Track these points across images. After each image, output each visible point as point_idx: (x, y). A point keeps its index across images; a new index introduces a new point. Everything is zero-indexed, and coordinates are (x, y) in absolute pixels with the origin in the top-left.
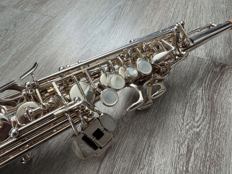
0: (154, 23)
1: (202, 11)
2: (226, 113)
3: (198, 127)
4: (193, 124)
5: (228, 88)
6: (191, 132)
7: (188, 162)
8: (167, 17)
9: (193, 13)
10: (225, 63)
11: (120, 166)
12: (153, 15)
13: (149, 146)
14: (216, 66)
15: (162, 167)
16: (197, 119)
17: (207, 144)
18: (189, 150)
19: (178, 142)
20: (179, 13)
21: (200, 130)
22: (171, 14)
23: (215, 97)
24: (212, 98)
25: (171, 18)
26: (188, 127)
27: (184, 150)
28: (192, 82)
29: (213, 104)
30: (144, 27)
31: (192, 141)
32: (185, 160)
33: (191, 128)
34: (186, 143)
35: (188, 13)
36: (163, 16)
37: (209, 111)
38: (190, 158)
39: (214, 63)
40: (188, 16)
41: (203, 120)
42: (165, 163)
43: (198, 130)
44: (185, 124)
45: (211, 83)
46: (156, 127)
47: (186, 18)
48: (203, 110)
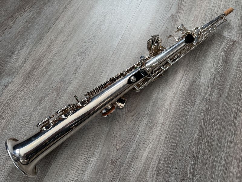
0: (202, 11)
1: (229, 4)
2: (231, 64)
3: (219, 69)
4: (217, 68)
5: (234, 53)
6: (216, 71)
7: (213, 82)
8: (209, 7)
9: (225, 5)
10: (235, 40)
11: (188, 82)
12: (201, 4)
13: (199, 75)
14: (231, 41)
15: (204, 83)
16: (219, 66)
17: (221, 75)
18: (215, 77)
19: (211, 74)
20: (216, 4)
21: (220, 70)
22: (212, 5)
23: (228, 57)
24: (227, 57)
25: (211, 8)
26: (215, 69)
27: (212, 77)
28: (219, 49)
29: (226, 60)
30: (196, 13)
31: (216, 74)
32: (212, 81)
33: (216, 69)
34: (214, 75)
35: (222, 5)
36: (207, 5)
37: (224, 63)
38: (214, 80)
39: (231, 39)
40: (221, 7)
41: (221, 67)
42: (205, 82)
43: (219, 70)
44: (214, 68)
45: (227, 50)
46: (202, 68)
47: (220, 9)
48: (222, 62)
